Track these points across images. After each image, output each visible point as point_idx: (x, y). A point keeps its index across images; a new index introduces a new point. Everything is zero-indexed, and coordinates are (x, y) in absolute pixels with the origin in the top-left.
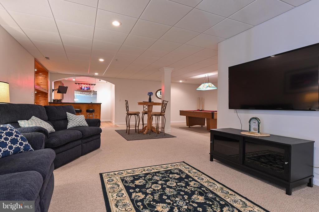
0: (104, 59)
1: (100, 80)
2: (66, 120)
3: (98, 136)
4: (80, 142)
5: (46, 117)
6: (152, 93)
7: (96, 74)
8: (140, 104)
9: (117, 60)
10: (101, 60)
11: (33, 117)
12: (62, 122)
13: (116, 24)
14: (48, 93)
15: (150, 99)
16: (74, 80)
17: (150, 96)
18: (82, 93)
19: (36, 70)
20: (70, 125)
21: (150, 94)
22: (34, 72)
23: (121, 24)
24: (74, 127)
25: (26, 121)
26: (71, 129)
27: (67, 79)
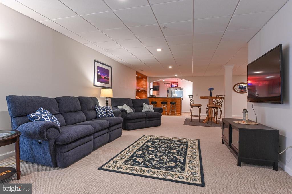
0: (172, 66)
1: (182, 80)
2: (142, 107)
3: (159, 118)
4: (145, 119)
5: (132, 105)
6: (212, 88)
7: (176, 75)
8: (201, 98)
9: (180, 66)
10: (170, 67)
11: (125, 105)
12: (140, 108)
13: (159, 50)
14: (147, 91)
15: (211, 94)
16: (164, 81)
17: (211, 91)
18: (175, 89)
19: (137, 76)
20: (143, 110)
21: (211, 89)
22: (136, 77)
23: (162, 50)
24: (146, 111)
25: (121, 106)
26: (144, 112)
27: (159, 80)
